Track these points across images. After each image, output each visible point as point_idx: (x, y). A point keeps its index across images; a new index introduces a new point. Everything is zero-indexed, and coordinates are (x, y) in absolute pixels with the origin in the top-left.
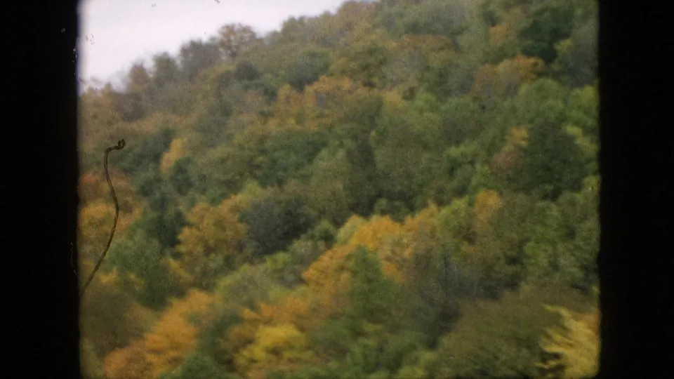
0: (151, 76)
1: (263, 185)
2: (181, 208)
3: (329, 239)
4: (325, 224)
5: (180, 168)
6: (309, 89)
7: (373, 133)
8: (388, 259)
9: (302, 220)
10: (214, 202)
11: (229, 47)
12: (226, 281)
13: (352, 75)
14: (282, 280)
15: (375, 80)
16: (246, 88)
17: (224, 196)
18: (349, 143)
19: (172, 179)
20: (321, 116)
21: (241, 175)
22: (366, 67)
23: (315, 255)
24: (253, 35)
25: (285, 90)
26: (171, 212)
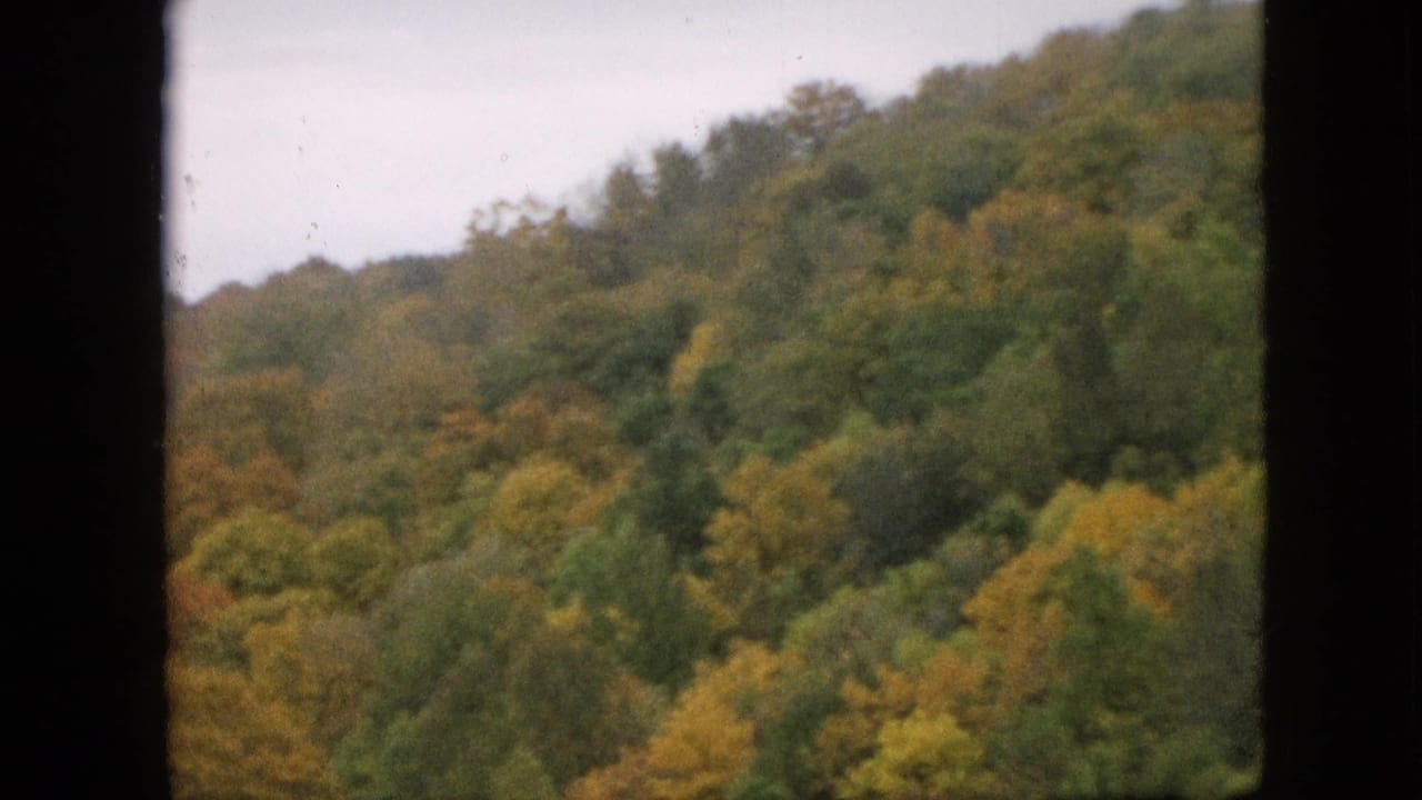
0: (650, 193)
1: (882, 419)
2: (714, 469)
3: (1016, 532)
4: (1009, 502)
5: (708, 387)
6: (978, 218)
7: (1109, 310)
8: (1141, 574)
9: (962, 493)
10: (778, 456)
11: (810, 132)
12: (807, 624)
13: (1066, 184)
14: (921, 618)
15: (1112, 196)
16: (846, 216)
17: (802, 444)
18: (1058, 330)
19: (695, 409)
20: (1000, 275)
21: (836, 400)
22: (1092, 170)
23: (989, 568)
24: (859, 105)
25: (923, 221)
26: (692, 477)
